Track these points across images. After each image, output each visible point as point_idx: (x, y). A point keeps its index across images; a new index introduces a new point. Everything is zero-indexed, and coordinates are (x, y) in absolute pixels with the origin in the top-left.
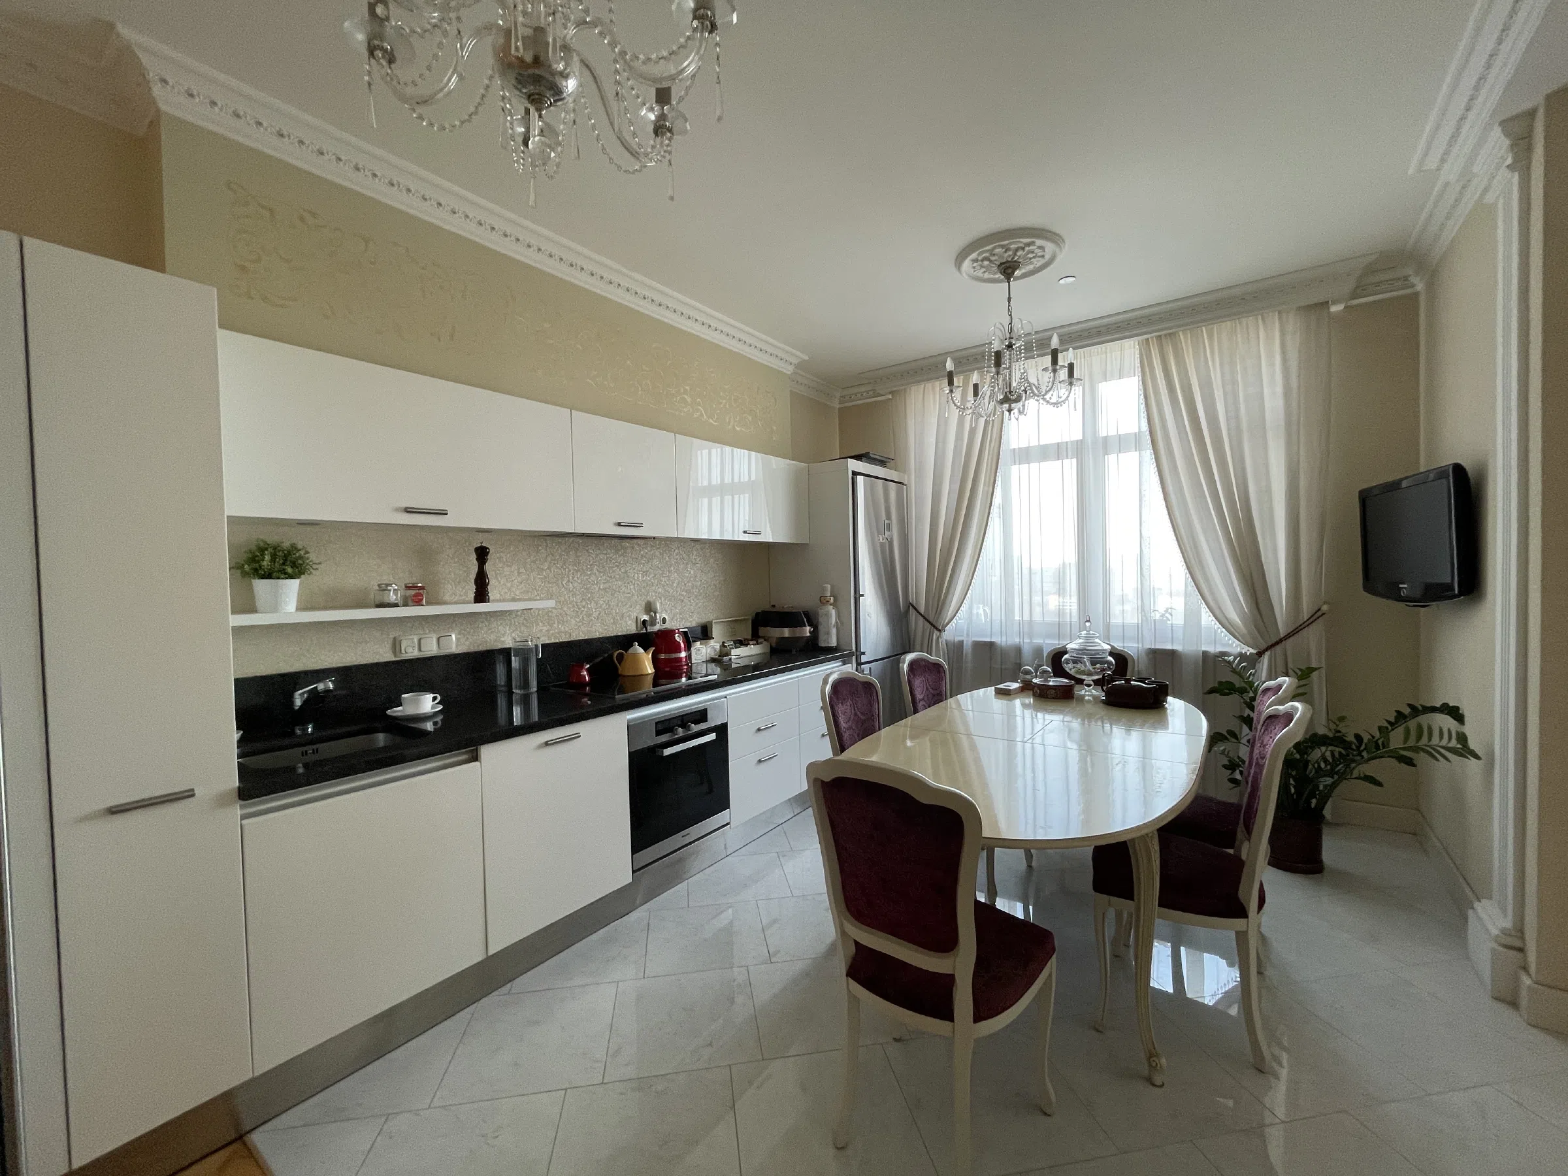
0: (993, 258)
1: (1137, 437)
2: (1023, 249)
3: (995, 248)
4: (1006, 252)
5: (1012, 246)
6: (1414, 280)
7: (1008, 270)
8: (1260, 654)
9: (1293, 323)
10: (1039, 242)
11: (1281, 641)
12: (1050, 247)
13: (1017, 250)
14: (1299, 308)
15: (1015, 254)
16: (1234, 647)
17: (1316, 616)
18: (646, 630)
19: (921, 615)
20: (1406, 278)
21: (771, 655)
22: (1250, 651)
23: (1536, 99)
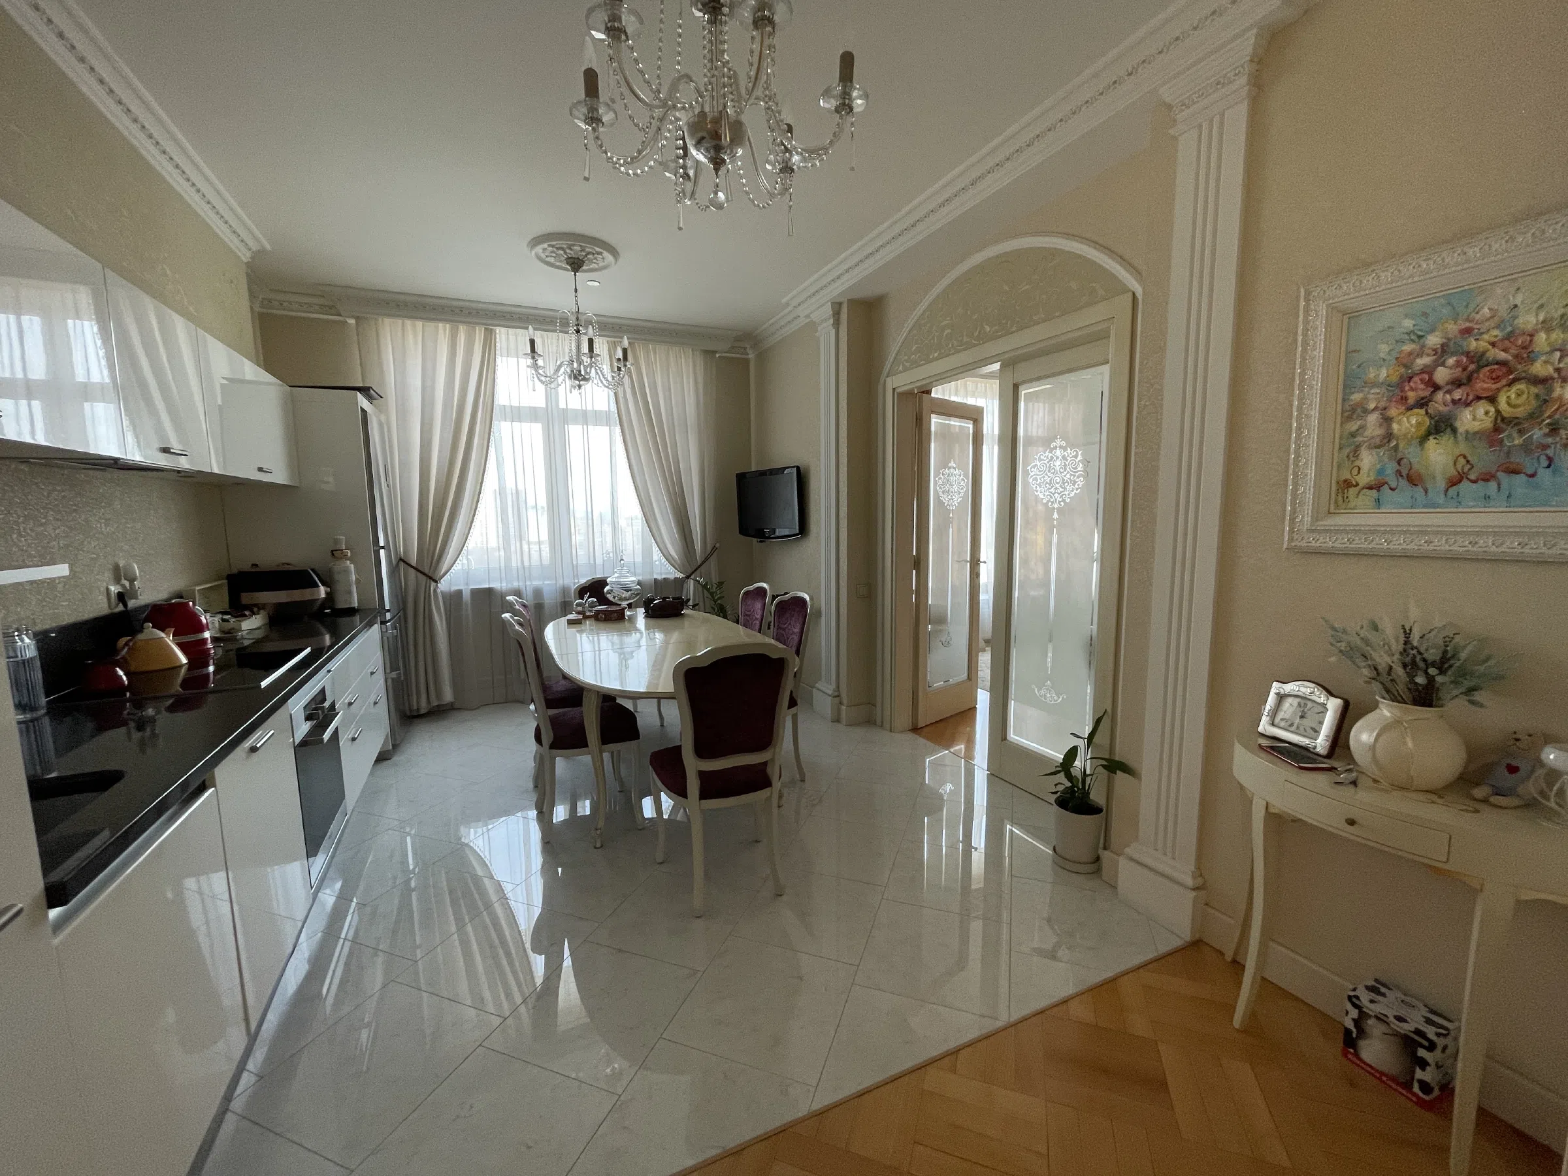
0: (568, 251)
1: (608, 414)
2: (593, 254)
3: (573, 245)
4: (581, 251)
5: (587, 250)
6: (749, 351)
7: (576, 265)
8: (688, 577)
9: (700, 361)
10: (606, 254)
11: (699, 567)
12: (609, 258)
13: (589, 253)
14: (702, 350)
15: (586, 256)
16: (673, 574)
17: (714, 549)
18: (125, 605)
19: (413, 567)
20: (745, 349)
21: (270, 627)
22: (681, 576)
23: (844, 299)
